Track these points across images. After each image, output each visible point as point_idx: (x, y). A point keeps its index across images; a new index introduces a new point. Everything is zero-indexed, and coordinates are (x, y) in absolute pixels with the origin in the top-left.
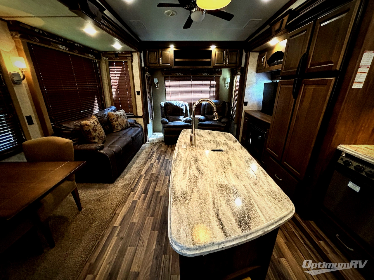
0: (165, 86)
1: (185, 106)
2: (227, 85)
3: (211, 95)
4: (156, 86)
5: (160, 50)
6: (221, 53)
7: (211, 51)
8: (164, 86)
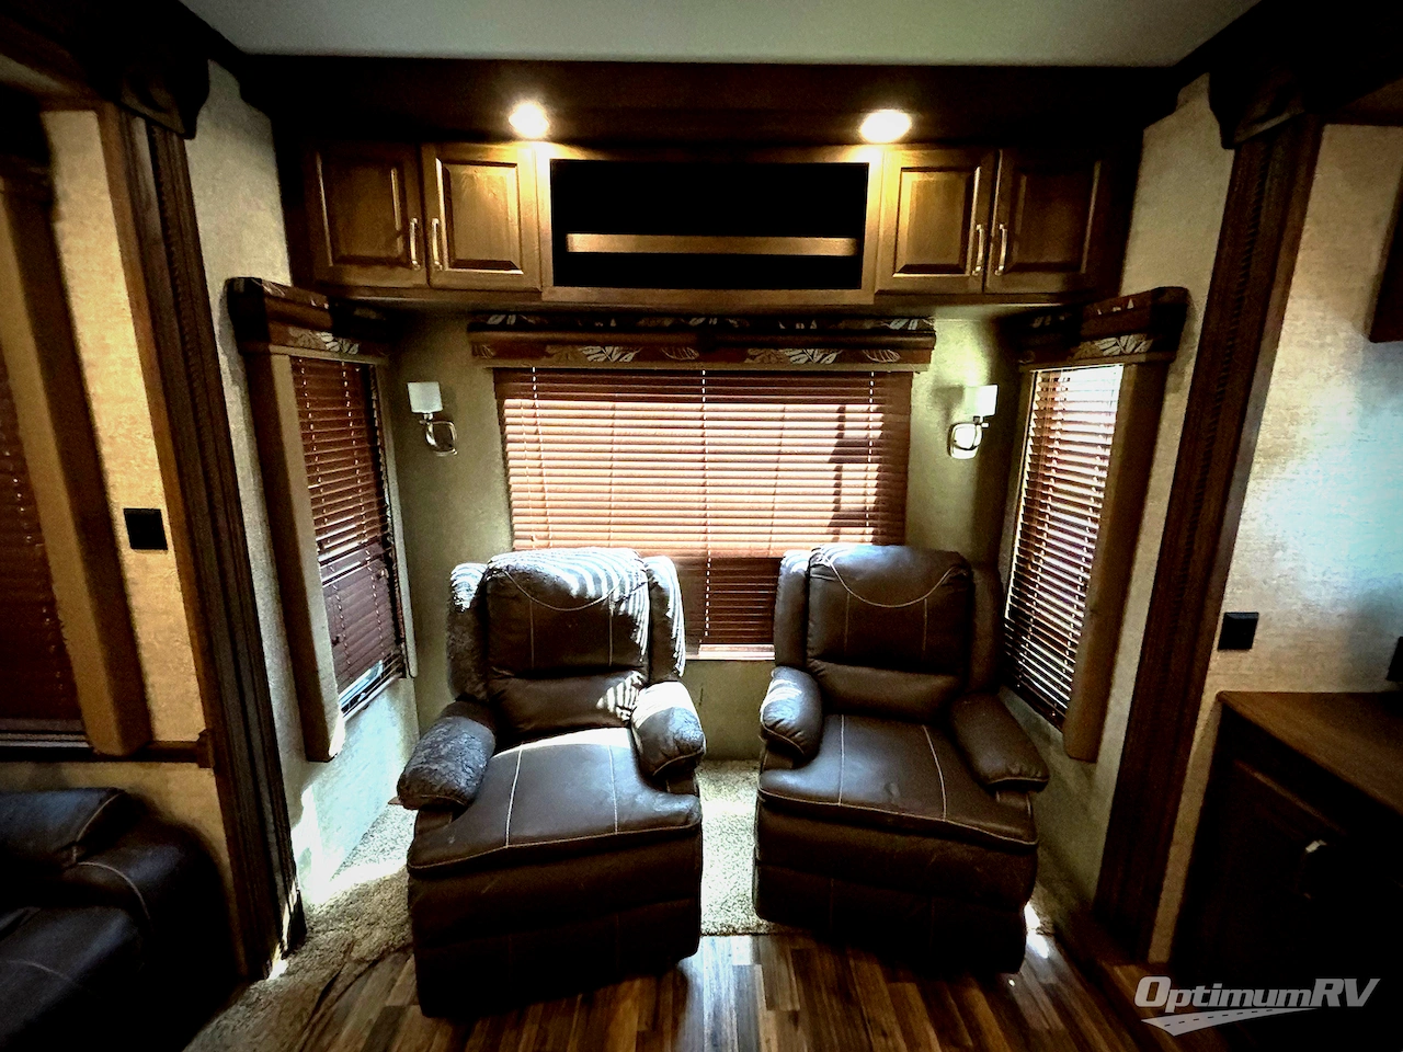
0: (504, 441)
1: (654, 588)
2: (969, 437)
3: (850, 503)
4: (432, 441)
5: (428, 151)
6: (949, 188)
7: (860, 172)
8: (499, 437)
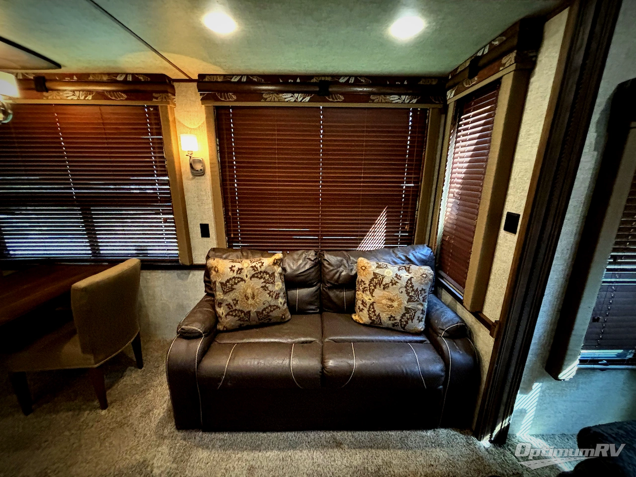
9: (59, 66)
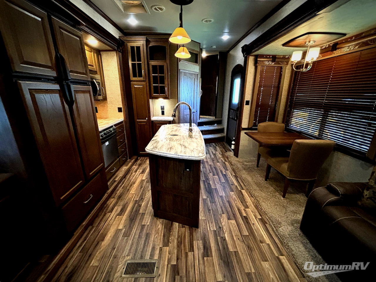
9: (344, 35)
